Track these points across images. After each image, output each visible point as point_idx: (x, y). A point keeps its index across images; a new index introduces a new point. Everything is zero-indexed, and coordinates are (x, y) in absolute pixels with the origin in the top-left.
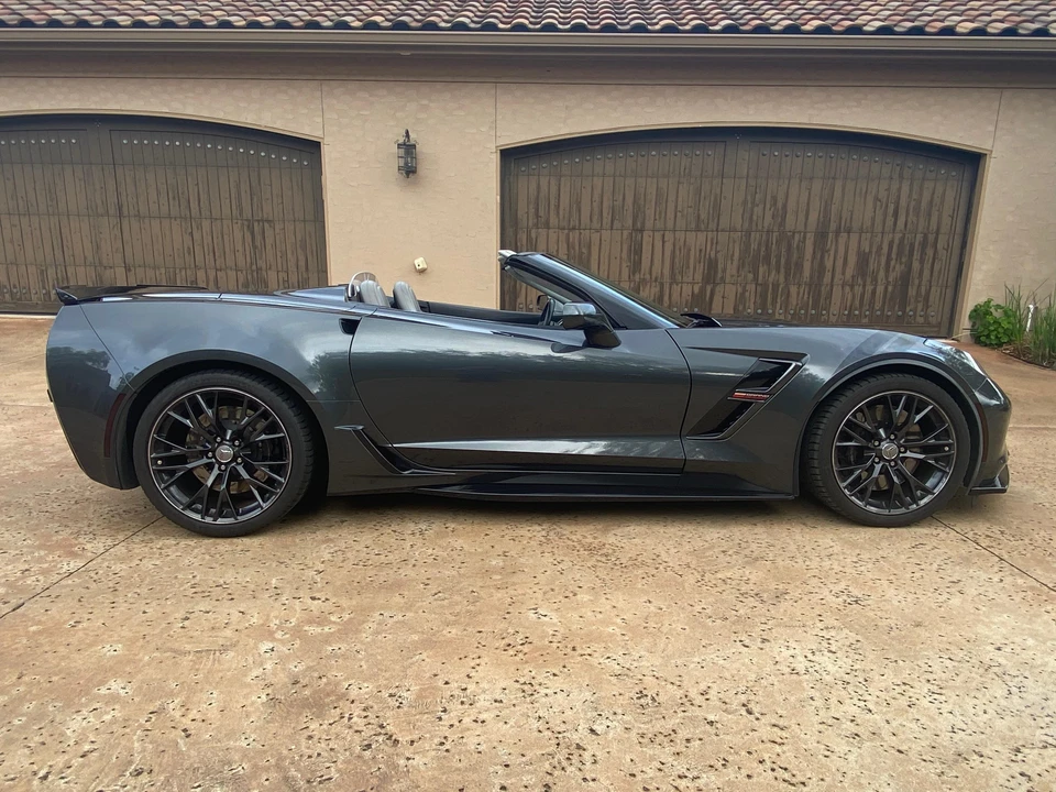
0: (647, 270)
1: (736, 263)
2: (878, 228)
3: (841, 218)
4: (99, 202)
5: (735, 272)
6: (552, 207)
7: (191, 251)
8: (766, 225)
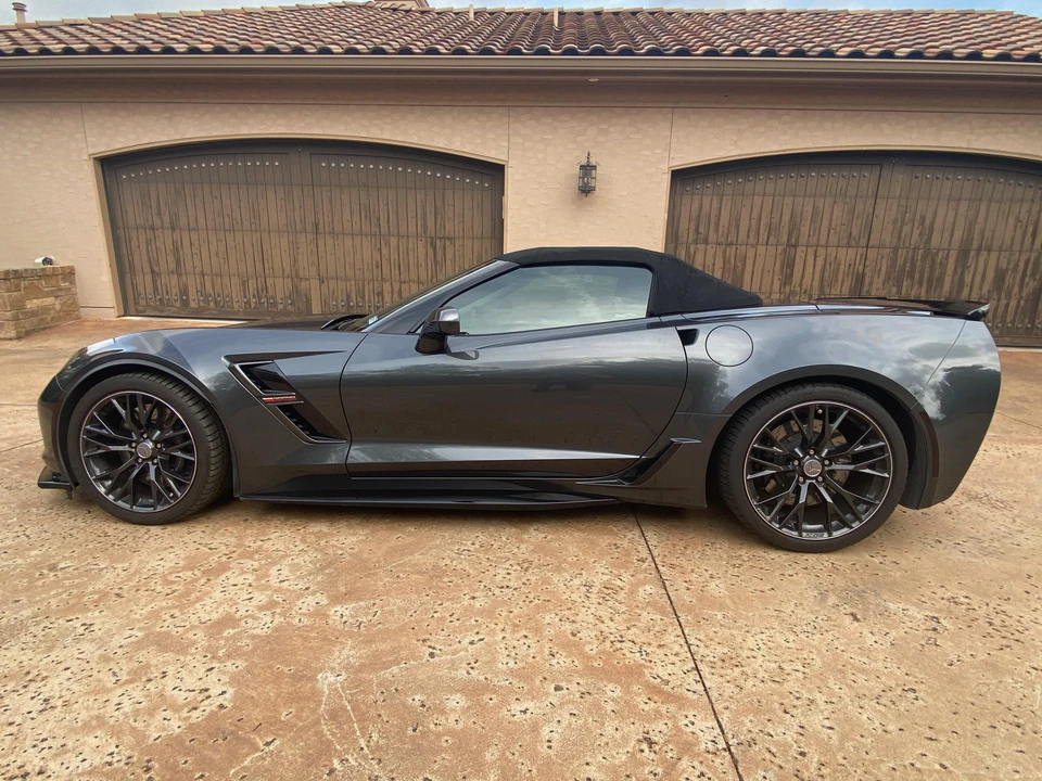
0: (798, 282)
1: (882, 277)
2: (1017, 247)
3: (983, 238)
4: (298, 219)
5: (880, 285)
6: (712, 223)
7: (379, 266)
8: (913, 242)
